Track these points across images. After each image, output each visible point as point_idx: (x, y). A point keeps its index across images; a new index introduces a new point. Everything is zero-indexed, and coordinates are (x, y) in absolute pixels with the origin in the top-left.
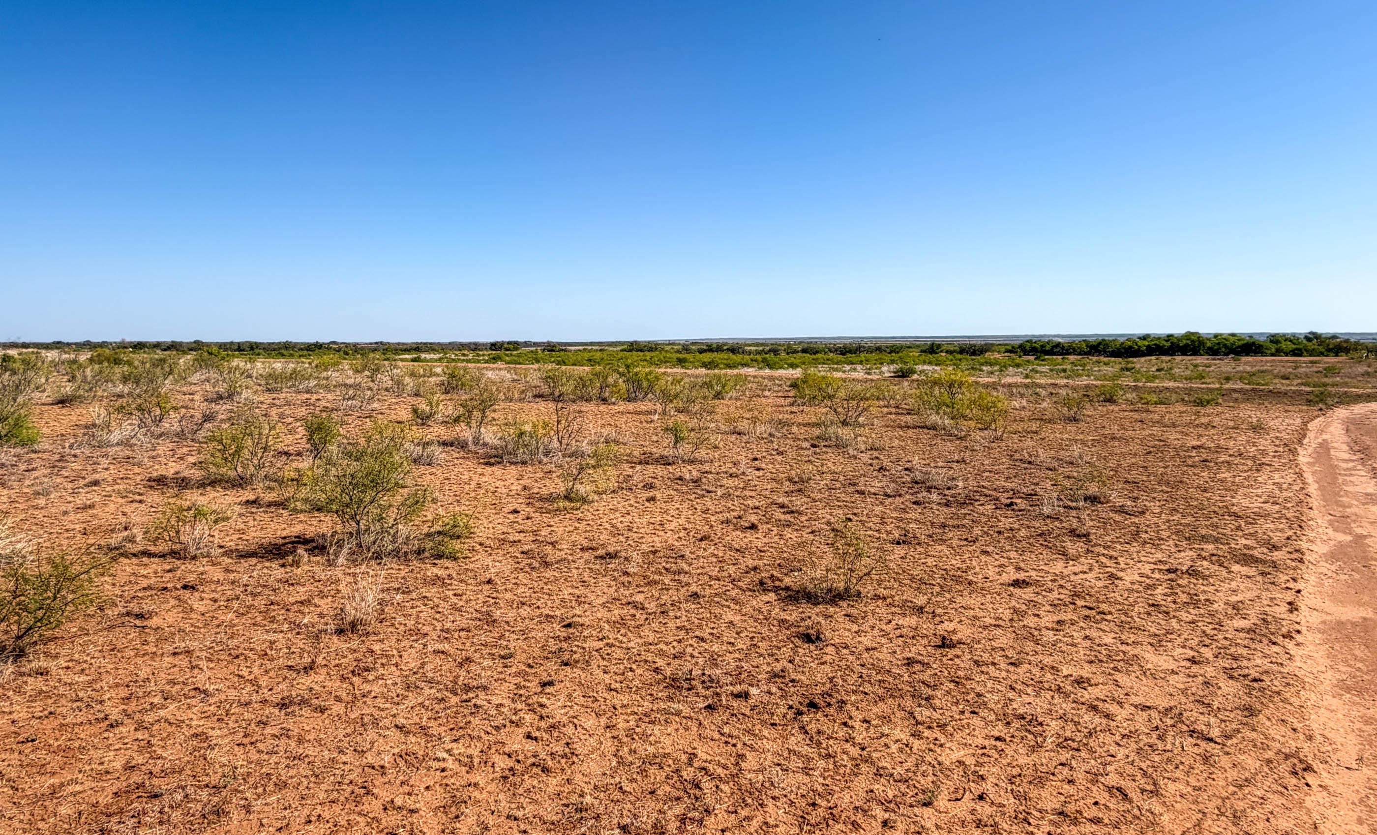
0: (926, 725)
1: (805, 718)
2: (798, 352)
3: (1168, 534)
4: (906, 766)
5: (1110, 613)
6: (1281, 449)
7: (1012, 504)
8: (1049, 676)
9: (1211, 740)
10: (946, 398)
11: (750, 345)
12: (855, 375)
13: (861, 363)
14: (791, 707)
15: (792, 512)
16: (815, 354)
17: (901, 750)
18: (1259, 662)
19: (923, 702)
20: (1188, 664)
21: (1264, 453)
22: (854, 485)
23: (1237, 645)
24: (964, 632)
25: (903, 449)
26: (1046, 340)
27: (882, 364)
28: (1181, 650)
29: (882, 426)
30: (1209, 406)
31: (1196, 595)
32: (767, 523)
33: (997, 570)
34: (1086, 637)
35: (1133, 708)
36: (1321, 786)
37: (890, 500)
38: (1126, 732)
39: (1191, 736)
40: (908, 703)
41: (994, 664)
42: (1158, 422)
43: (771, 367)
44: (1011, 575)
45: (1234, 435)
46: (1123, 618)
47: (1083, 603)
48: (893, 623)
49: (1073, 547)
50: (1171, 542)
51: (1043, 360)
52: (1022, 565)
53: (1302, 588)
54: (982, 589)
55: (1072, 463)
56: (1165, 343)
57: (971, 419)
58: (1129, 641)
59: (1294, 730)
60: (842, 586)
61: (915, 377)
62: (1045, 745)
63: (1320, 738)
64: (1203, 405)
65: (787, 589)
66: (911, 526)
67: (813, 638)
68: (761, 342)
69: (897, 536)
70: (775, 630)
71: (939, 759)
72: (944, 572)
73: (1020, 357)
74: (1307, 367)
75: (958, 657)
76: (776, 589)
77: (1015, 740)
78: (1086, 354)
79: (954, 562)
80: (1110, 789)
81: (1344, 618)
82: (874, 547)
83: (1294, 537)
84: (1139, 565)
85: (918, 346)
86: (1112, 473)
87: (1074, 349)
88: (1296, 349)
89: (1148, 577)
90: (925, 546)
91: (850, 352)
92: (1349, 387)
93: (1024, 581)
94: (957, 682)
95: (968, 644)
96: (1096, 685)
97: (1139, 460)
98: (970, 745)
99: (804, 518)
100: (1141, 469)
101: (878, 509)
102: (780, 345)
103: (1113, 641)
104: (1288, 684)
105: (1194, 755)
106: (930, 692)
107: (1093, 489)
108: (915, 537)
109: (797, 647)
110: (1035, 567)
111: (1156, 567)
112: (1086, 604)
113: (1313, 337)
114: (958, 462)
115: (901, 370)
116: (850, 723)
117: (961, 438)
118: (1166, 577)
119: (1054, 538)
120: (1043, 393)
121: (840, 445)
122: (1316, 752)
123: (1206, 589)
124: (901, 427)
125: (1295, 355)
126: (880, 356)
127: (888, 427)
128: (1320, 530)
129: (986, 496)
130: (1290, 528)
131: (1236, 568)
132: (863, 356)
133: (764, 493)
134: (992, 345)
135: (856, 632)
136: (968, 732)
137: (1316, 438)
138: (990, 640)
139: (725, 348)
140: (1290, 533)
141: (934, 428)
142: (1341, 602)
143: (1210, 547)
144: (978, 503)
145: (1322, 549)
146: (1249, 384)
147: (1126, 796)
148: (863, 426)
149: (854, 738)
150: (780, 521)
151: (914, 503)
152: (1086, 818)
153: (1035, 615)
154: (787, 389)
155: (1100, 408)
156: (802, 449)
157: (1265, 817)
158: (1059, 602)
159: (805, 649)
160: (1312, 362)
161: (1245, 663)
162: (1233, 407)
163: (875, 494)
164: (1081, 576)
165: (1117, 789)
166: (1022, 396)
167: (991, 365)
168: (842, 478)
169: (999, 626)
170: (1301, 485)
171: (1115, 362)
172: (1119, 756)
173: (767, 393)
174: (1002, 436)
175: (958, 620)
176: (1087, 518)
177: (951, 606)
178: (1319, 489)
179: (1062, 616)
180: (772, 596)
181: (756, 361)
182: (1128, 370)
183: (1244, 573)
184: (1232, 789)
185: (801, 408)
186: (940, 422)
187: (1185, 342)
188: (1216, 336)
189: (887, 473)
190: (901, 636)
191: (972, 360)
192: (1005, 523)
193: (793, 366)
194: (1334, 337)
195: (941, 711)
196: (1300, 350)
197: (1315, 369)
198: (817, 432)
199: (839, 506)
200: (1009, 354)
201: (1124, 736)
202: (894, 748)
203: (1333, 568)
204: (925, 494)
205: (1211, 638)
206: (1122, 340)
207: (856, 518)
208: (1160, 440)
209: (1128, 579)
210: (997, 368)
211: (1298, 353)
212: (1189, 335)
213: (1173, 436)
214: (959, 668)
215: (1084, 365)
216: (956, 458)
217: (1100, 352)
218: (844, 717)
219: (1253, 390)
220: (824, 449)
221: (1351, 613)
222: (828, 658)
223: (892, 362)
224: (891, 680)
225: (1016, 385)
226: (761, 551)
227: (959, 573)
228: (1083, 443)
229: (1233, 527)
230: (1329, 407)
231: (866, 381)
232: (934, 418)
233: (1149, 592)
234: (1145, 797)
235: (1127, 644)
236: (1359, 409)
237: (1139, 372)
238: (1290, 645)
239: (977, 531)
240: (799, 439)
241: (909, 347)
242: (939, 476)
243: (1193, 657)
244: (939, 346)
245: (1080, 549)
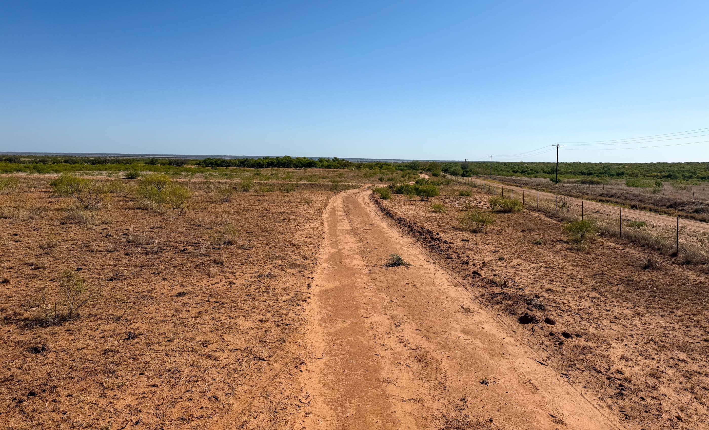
0: (110, 388)
1: (25, 404)
2: (62, 162)
3: (262, 257)
4: (92, 417)
5: (226, 303)
6: (317, 212)
7: (184, 250)
8: (189, 343)
9: (262, 360)
10: (155, 191)
11: (25, 157)
12: (100, 177)
13: (106, 170)
14: (15, 399)
15: (38, 268)
16: (74, 163)
17: (91, 408)
18: (290, 315)
19: (110, 375)
20: (259, 323)
21: (310, 214)
22: (88, 246)
23: (283, 309)
24: (143, 327)
25: (124, 222)
26: (218, 158)
27: (120, 170)
28: (257, 317)
29: (113, 209)
30: (291, 192)
31: (269, 287)
32: (17, 277)
33: (170, 288)
34: (212, 318)
35: (229, 352)
36: (306, 370)
37: (110, 254)
38: (224, 365)
39: (254, 360)
40: (101, 377)
41: (158, 343)
42: (267, 201)
43: (39, 172)
44: (178, 289)
45: (299, 206)
46: (233, 304)
47: (214, 300)
48: (99, 330)
49: (213, 270)
50: (263, 261)
51: (216, 169)
52: (184, 284)
53: (314, 276)
54: (159, 301)
55: (221, 224)
56: (275, 161)
57: (169, 203)
58: (234, 317)
59: (300, 346)
60: (66, 312)
61: (139, 178)
62: (179, 383)
63: (310, 347)
64: (288, 192)
65: (26, 319)
66: (122, 268)
67: (39, 349)
68: (34, 155)
69: (111, 275)
70: (11, 349)
71: (115, 407)
72: (137, 294)
73: (203, 167)
74: (333, 173)
75: (137, 343)
76: (16, 321)
77: (164, 384)
78: (238, 166)
79: (145, 287)
80: (210, 398)
81: (328, 288)
82: (94, 285)
83: (315, 253)
84: (246, 275)
85: (144, 160)
86: (241, 228)
87: (232, 164)
88: (329, 165)
89: (249, 281)
90: (129, 279)
91: (99, 163)
92: (346, 182)
93: (183, 292)
94: (134, 358)
95: (145, 334)
96: (212, 343)
97: (255, 221)
98: (136, 394)
99: (47, 271)
100: (255, 225)
101: (101, 260)
102: (48, 157)
103: (225, 318)
104: (301, 324)
105: (254, 369)
106: (115, 367)
107: (230, 237)
108: (123, 275)
109: (26, 357)
110: (191, 284)
111: (253, 275)
112: (216, 300)
113: (336, 159)
114: (157, 228)
115: (130, 174)
116: (58, 399)
117: (161, 214)
118: (257, 280)
119: (204, 266)
120: (213, 187)
121: (81, 222)
122: (307, 354)
123: (274, 283)
124: (125, 209)
125: (328, 168)
126: (119, 166)
127: (117, 209)
128: (326, 248)
129: (171, 246)
130: (314, 248)
131: (289, 270)
132: (107, 165)
133: (18, 257)
134: (189, 160)
135: (72, 340)
136: (136, 386)
137: (331, 206)
138: (158, 329)
139: (4, 158)
140: (314, 251)
141: (146, 208)
142: (328, 280)
143: (279, 262)
144: (165, 251)
145: (325, 256)
146: (309, 181)
147: (217, 399)
148: (101, 209)
149: (59, 408)
150: (28, 275)
151: (126, 255)
152: (195, 418)
153: (186, 311)
154: (49, 186)
155: (241, 194)
156: (54, 226)
157: (280, 392)
158: (201, 301)
159: (32, 358)
160: (334, 171)
161: (285, 317)
162: (301, 192)
163: (101, 251)
164: (216, 285)
165: (214, 397)
166: (201, 189)
167: (187, 172)
168: (80, 243)
169: (165, 321)
170: (322, 228)
171: (252, 170)
172: (218, 379)
173: (33, 190)
174: (185, 211)
175: (141, 321)
176: (224, 253)
177: (139, 313)
178: (329, 229)
179: (202, 309)
180: (13, 326)
181: (28, 168)
182: (257, 174)
183: (292, 273)
184: (269, 381)
185: (57, 199)
186: (150, 205)
187: (284, 160)
188: (297, 158)
189: (111, 238)
190: (103, 337)
191: (176, 168)
192: (179, 260)
193: (57, 171)
194: (343, 160)
195: (121, 378)
196: (330, 165)
197: (335, 174)
198: (66, 214)
199: (74, 261)
200: (197, 166)
201: (222, 368)
202: (86, 407)
203: (328, 265)
204: (133, 248)
205: (272, 308)
206: (256, 159)
207: (85, 267)
208: (267, 210)
209: (239, 283)
210: (190, 173)
211: (329, 167)
212: (286, 157)
213: (273, 208)
214: (137, 349)
215: (236, 172)
216: (157, 226)
217: (245, 165)
218: (54, 396)
219: (310, 184)
220: (70, 225)
221: (331, 285)
222: (49, 361)
223: (127, 169)
224: (91, 365)
225: (199, 183)
226: (9, 297)
227: (147, 293)
228: (229, 213)
229: (291, 250)
230: (338, 191)
231: (107, 181)
232: (146, 203)
233: (248, 289)
234: (227, 397)
235: (232, 318)
236: (349, 192)
237: (263, 175)
238: (305, 304)
239: (162, 267)
240: (53, 220)
241: (138, 161)
242: (143, 237)
243: (262, 319)
244: (157, 160)
245: (218, 271)
